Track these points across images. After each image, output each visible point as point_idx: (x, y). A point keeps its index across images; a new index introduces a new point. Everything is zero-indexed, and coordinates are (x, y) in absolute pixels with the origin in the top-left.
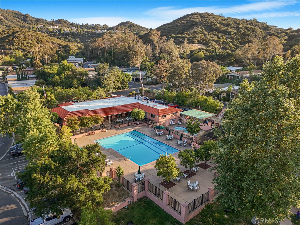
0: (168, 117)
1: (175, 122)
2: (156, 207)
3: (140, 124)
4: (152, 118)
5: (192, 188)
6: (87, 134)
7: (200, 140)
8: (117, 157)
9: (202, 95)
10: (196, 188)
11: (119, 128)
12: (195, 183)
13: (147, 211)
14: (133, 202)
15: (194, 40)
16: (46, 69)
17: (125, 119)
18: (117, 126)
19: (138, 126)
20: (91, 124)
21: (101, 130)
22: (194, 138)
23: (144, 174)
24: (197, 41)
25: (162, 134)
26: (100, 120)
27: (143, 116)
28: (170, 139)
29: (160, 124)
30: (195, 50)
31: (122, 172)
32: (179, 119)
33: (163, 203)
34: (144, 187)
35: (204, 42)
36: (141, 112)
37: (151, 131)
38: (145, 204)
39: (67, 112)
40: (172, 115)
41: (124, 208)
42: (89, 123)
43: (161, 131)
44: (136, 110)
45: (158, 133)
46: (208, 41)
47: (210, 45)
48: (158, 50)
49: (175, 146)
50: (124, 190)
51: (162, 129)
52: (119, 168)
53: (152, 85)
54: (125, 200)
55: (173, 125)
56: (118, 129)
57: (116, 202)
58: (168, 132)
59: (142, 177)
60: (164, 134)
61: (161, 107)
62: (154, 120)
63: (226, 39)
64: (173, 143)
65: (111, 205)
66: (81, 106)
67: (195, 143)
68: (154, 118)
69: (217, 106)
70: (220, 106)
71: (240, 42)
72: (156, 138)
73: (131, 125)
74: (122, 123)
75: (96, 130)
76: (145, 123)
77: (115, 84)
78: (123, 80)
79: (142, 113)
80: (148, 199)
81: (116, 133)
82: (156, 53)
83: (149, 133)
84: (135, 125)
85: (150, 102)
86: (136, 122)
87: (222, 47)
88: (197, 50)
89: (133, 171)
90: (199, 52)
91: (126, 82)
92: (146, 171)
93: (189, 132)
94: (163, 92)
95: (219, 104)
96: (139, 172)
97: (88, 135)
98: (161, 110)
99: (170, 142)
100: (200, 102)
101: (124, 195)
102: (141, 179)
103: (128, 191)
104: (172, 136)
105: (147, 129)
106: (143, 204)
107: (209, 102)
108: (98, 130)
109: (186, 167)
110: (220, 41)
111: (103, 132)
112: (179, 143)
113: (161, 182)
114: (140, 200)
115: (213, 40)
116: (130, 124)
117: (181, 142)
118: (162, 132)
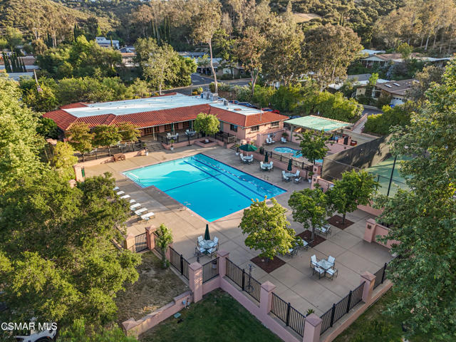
0: (263, 129)
1: (276, 139)
2: (243, 316)
3: (210, 142)
4: (232, 132)
5: (322, 271)
6: (109, 159)
7: (328, 171)
8: (163, 203)
9: (324, 91)
10: (331, 272)
11: (172, 149)
12: (327, 260)
13: (222, 325)
14: (193, 302)
15: (302, 6)
16: (52, 54)
17: (183, 134)
18: (168, 146)
19: (206, 146)
20: (117, 139)
21: (136, 153)
22: (314, 167)
23: (216, 240)
24: (306, 8)
25: (252, 160)
26: (134, 133)
27: (216, 128)
28: (266, 170)
29: (248, 142)
30: (305, 22)
31: (169, 238)
32: (281, 133)
33: (259, 308)
34: (217, 269)
35: (320, 10)
36: (212, 119)
37: (231, 154)
38: (219, 308)
39: (72, 118)
40: (269, 126)
41: (172, 317)
42: (111, 139)
43: (249, 155)
44: (202, 116)
45: (243, 158)
46: (326, 8)
47: (330, 14)
48: (242, 22)
49: (278, 182)
50: (173, 276)
51: (252, 150)
52: (162, 229)
53: (232, 79)
54: (173, 300)
55: (272, 144)
56: (168, 151)
57: (154, 304)
58: (263, 157)
59: (213, 247)
60: (256, 161)
61: (248, 112)
62: (236, 135)
63: (356, 6)
64: (272, 178)
65: (142, 311)
66: (100, 108)
67: (319, 177)
68: (237, 131)
69: (351, 109)
70: (357, 110)
71: (379, 11)
72: (241, 168)
73: (194, 144)
74: (177, 140)
75: (127, 152)
76: (220, 140)
77: (166, 75)
78: (181, 69)
79: (214, 122)
80: (226, 295)
81: (165, 159)
82: (238, 27)
83: (227, 159)
84: (202, 144)
85: (229, 104)
86: (202, 139)
87: (348, 18)
88: (307, 22)
89: (194, 233)
90: (311, 25)
91: (187, 74)
92: (222, 233)
93: (305, 155)
94: (251, 88)
95: (355, 106)
96: (207, 236)
97: (111, 161)
98: (249, 116)
99: (267, 174)
100: (321, 104)
101: (172, 287)
102: (211, 250)
103: (183, 278)
104: (272, 163)
105: (223, 152)
106: (215, 308)
107: (337, 102)
108: (131, 151)
109: (307, 226)
110: (346, 8)
111: (140, 155)
112: (285, 177)
113: (253, 257)
114: (207, 297)
115: (334, 7)
116: (192, 142)
117: (289, 174)
118: (252, 156)
